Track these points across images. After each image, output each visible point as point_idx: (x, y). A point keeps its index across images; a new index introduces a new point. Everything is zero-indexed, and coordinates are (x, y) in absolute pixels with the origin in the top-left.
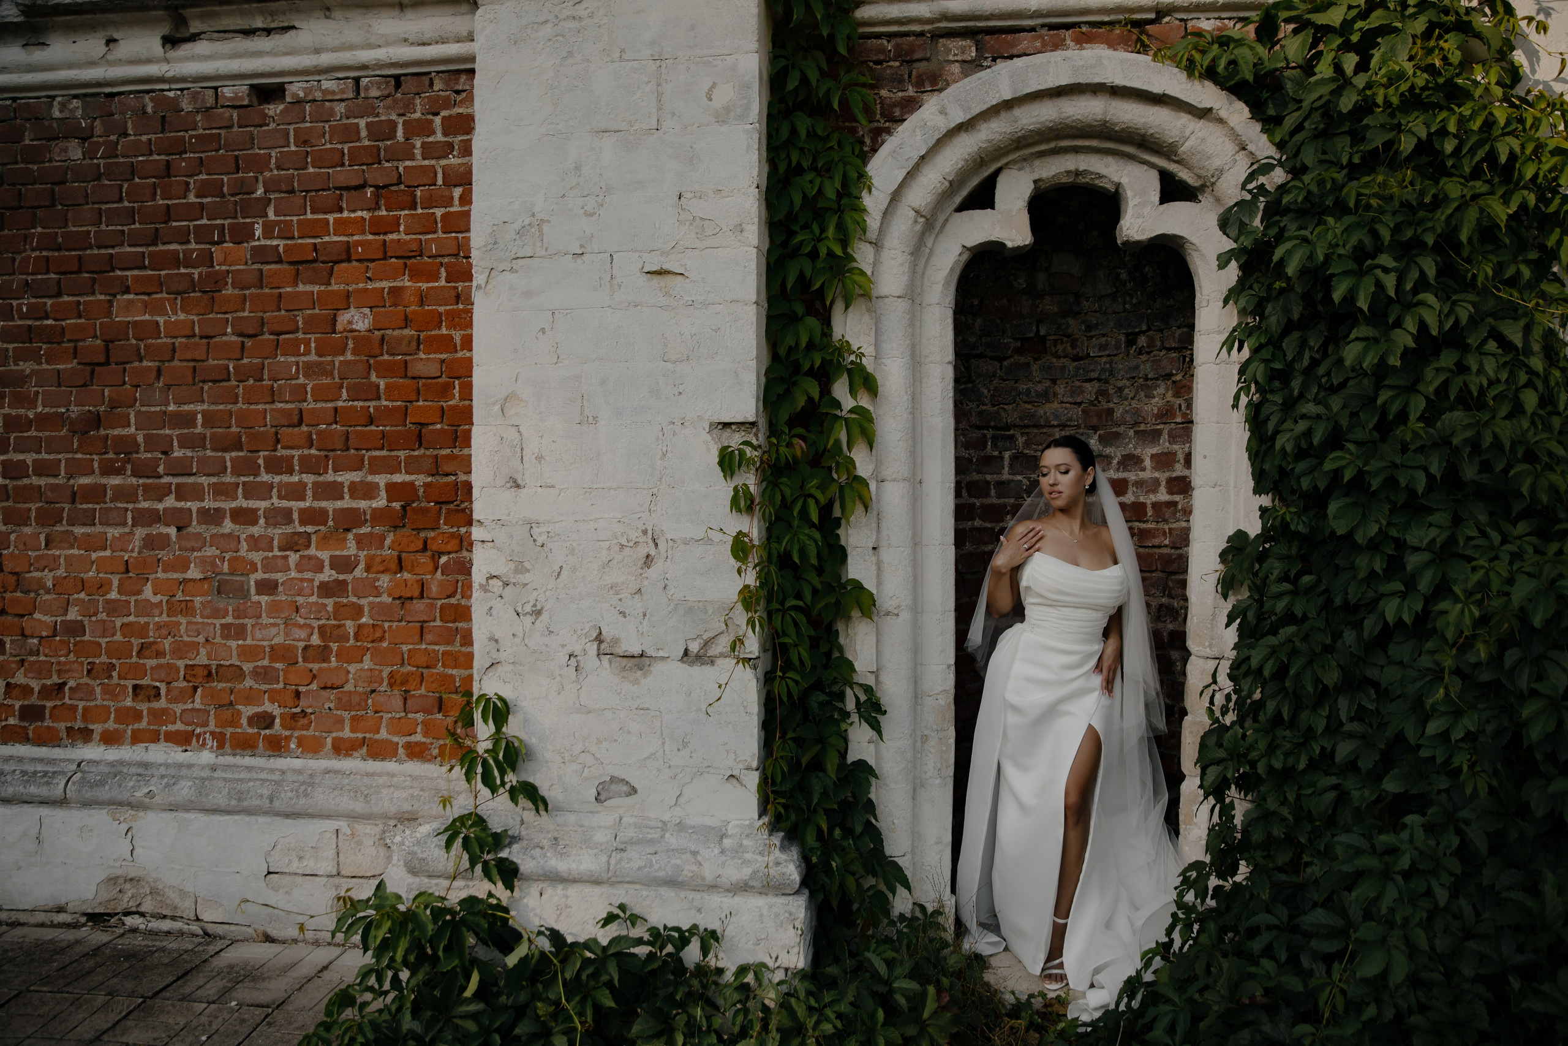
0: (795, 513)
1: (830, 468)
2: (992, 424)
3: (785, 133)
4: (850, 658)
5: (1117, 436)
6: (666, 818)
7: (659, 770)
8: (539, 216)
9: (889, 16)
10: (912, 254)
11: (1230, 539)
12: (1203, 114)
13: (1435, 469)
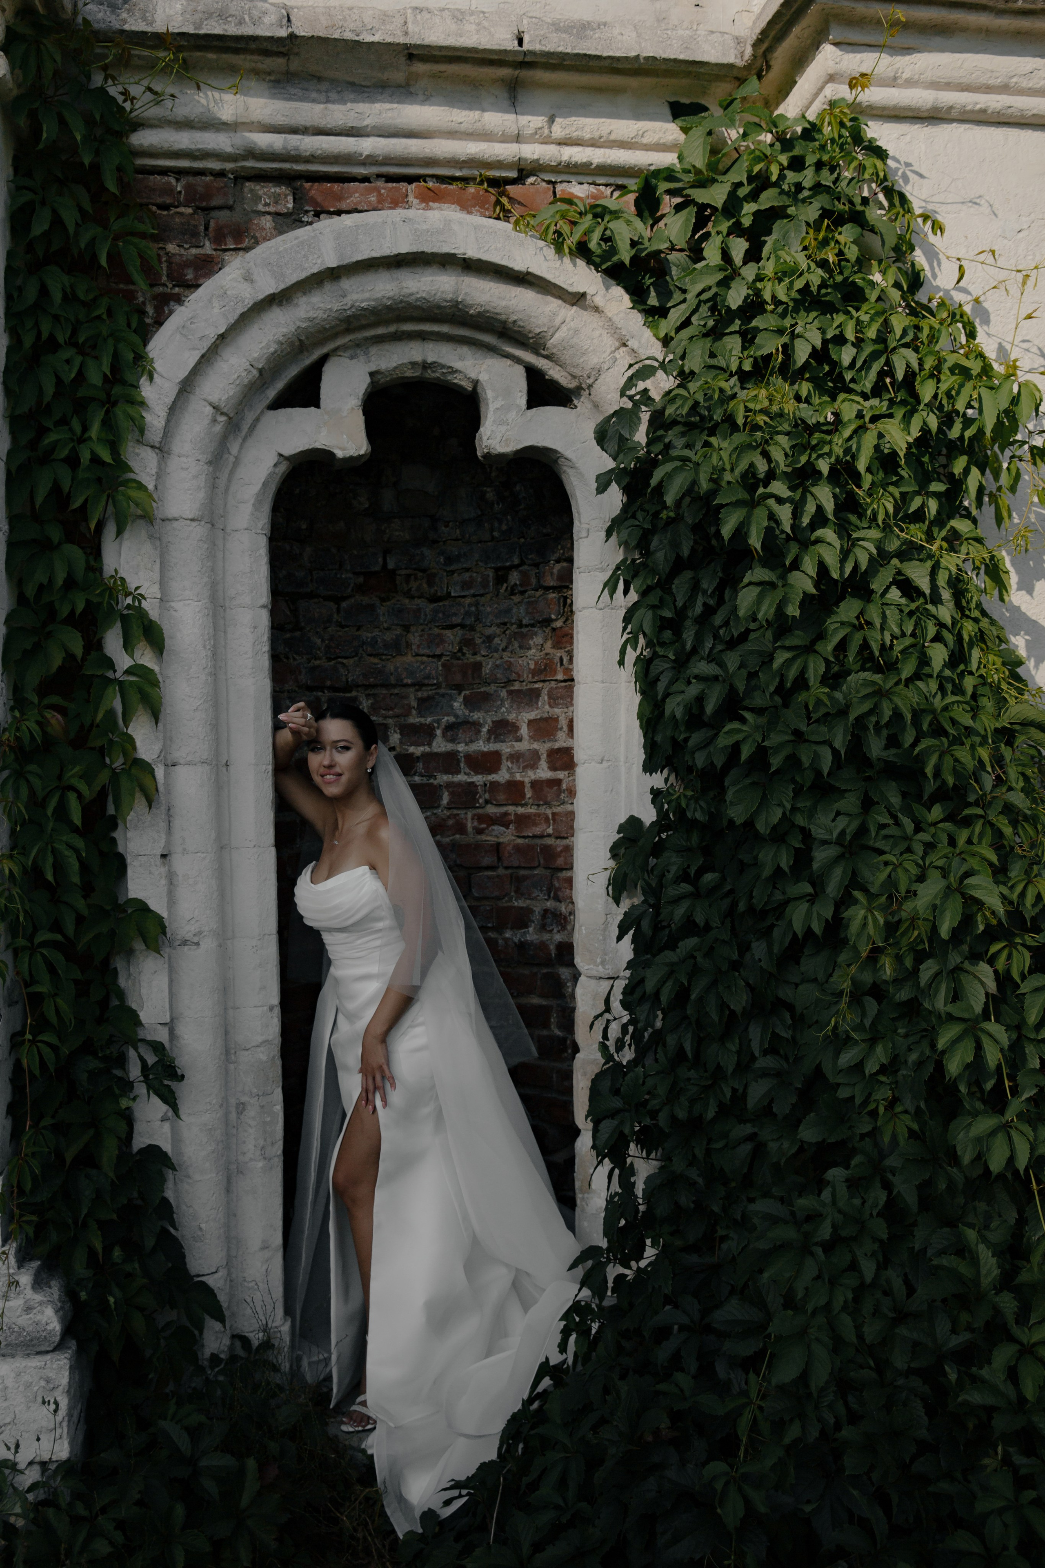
0: (49, 812)
1: (101, 750)
2: (328, 683)
3: (31, 294)
4: (134, 1006)
5: (486, 697)
9: (177, 147)
10: (210, 463)
11: (621, 829)
12: (578, 299)
13: (839, 743)
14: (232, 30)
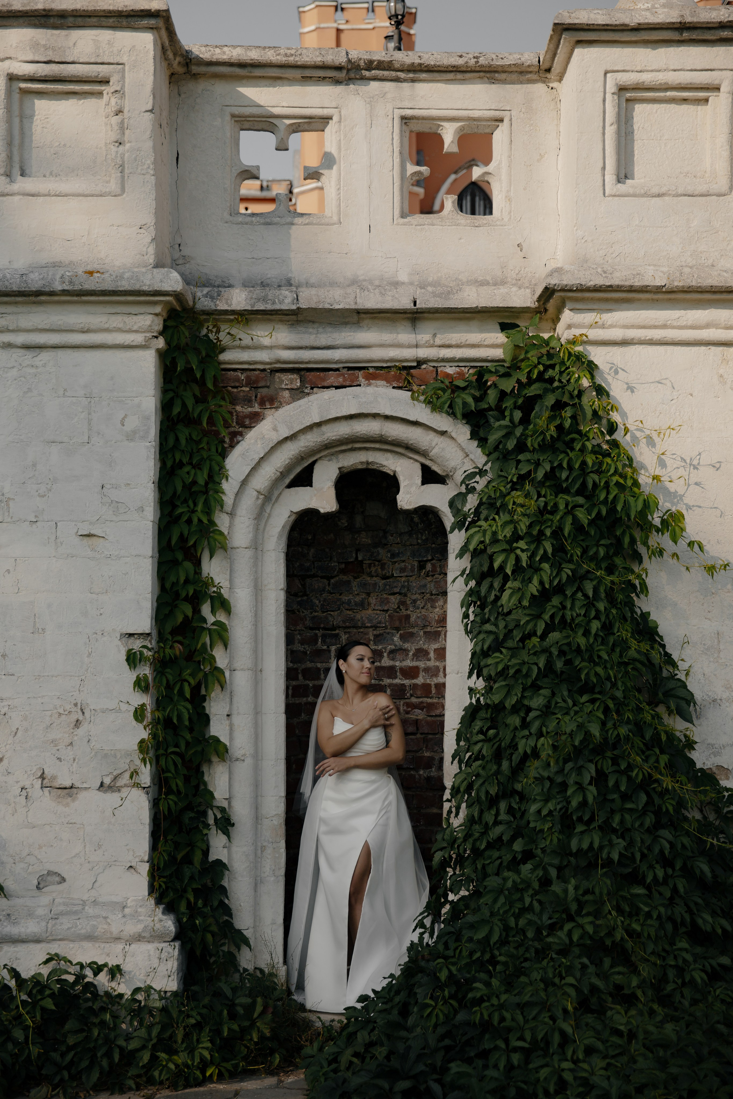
0: (176, 692)
1: (199, 662)
2: (322, 626)
3: (171, 442)
4: (211, 790)
5: (412, 635)
6: (85, 898)
7: (81, 865)
8: (7, 496)
9: (242, 360)
10: (255, 519)
12: (443, 433)
13: (541, 665)
14: (269, 307)
